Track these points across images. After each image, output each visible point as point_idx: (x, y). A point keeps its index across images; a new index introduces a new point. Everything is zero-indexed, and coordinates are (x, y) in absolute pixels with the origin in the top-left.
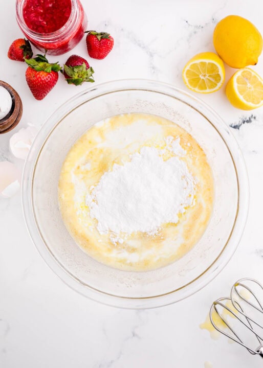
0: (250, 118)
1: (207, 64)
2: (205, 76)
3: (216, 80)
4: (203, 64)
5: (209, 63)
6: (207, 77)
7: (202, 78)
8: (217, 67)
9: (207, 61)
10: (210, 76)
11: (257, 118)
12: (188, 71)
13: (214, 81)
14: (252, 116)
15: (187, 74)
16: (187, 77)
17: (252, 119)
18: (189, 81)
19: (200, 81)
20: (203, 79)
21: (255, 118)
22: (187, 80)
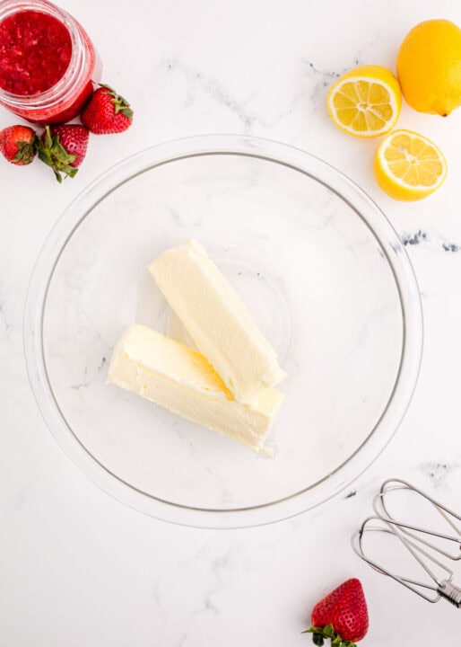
0: (416, 237)
1: (370, 86)
2: (366, 106)
3: (384, 115)
4: (364, 85)
5: (374, 84)
6: (369, 108)
7: (361, 109)
8: (386, 92)
9: (371, 80)
10: (373, 107)
11: (427, 237)
12: (337, 94)
13: (380, 116)
14: (420, 232)
15: (335, 100)
16: (336, 106)
17: (420, 239)
18: (338, 113)
19: (357, 116)
20: (361, 112)
21: (424, 236)
22: (334, 111)
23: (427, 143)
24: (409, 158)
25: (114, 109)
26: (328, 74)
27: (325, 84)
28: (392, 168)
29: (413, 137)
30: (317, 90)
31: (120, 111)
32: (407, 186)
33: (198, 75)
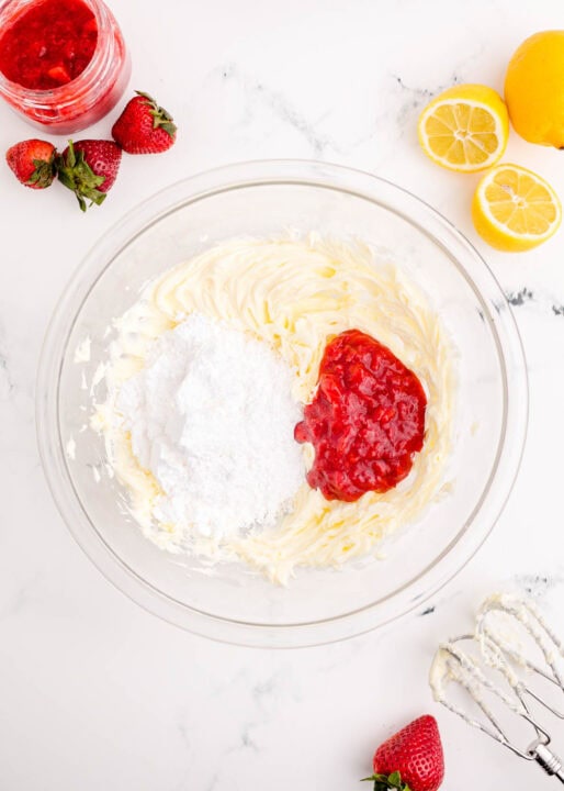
0: (520, 296)
1: (472, 110)
2: (465, 134)
3: (487, 147)
4: (464, 108)
5: (477, 108)
6: (469, 137)
7: (458, 137)
8: (492, 119)
9: (473, 103)
10: (473, 136)
11: (534, 296)
12: (431, 118)
13: (482, 148)
14: (525, 290)
15: (427, 125)
16: (428, 132)
17: (525, 298)
18: (430, 140)
19: (454, 144)
20: (459, 141)
21: (530, 295)
22: (425, 138)
23: (538, 181)
24: (515, 199)
25: (153, 123)
26: (419, 92)
27: (415, 104)
28: (493, 210)
29: (520, 172)
30: (405, 110)
31: (160, 126)
32: (512, 234)
33: (260, 87)
